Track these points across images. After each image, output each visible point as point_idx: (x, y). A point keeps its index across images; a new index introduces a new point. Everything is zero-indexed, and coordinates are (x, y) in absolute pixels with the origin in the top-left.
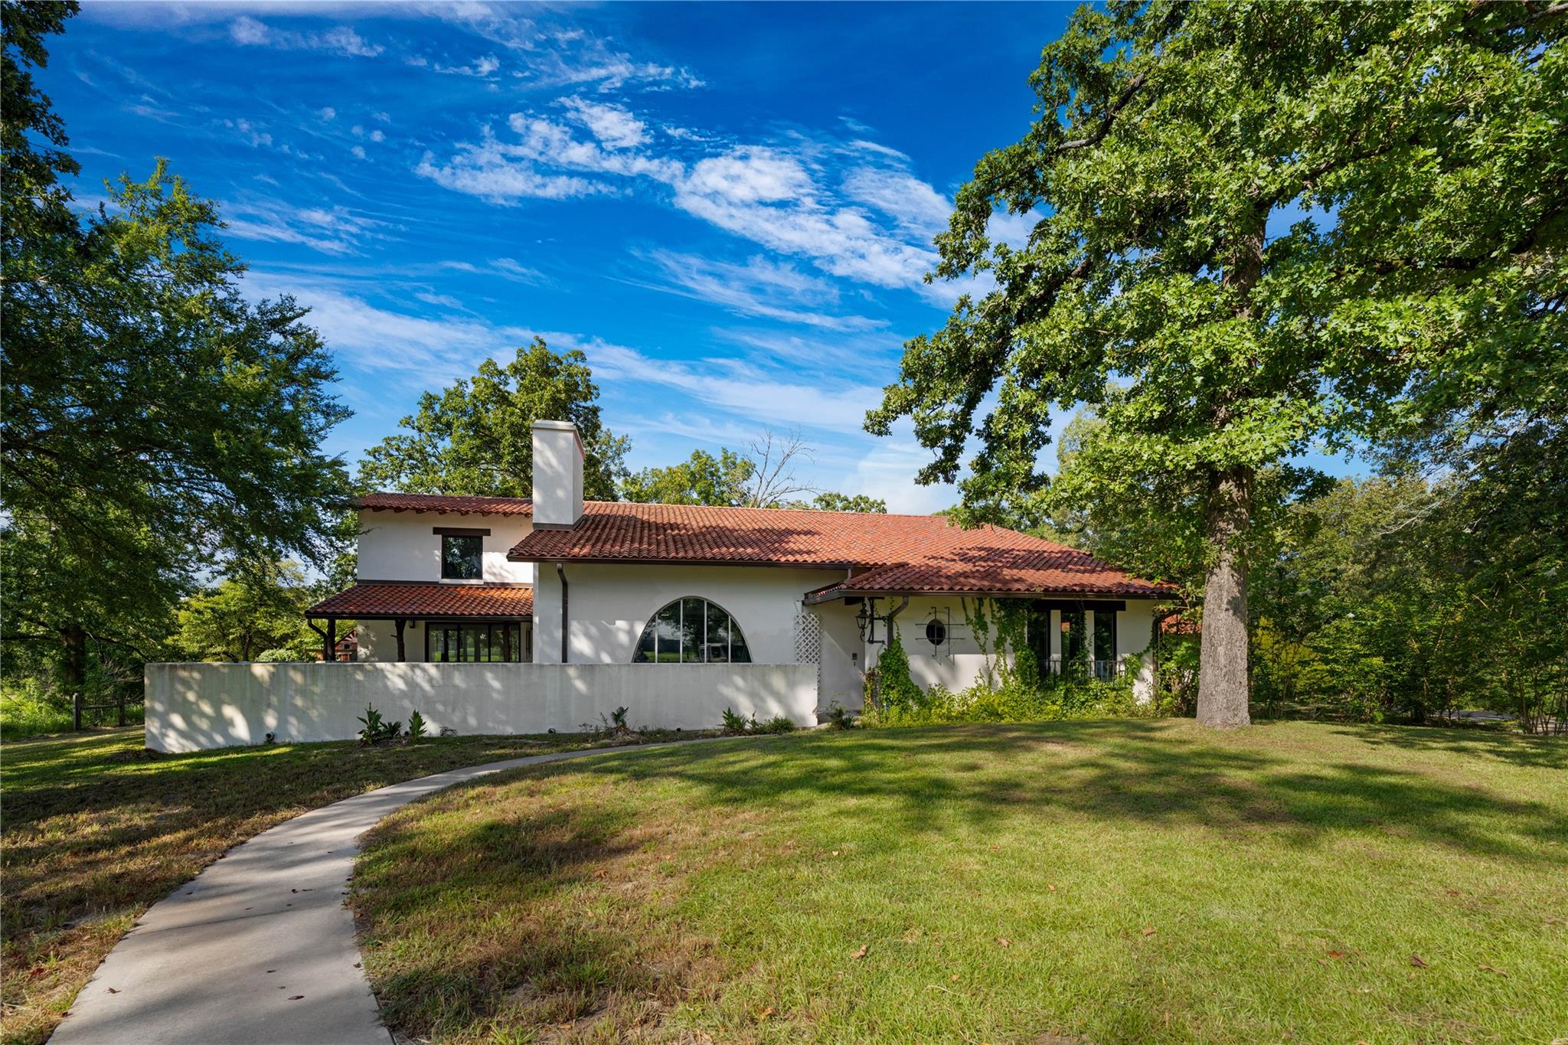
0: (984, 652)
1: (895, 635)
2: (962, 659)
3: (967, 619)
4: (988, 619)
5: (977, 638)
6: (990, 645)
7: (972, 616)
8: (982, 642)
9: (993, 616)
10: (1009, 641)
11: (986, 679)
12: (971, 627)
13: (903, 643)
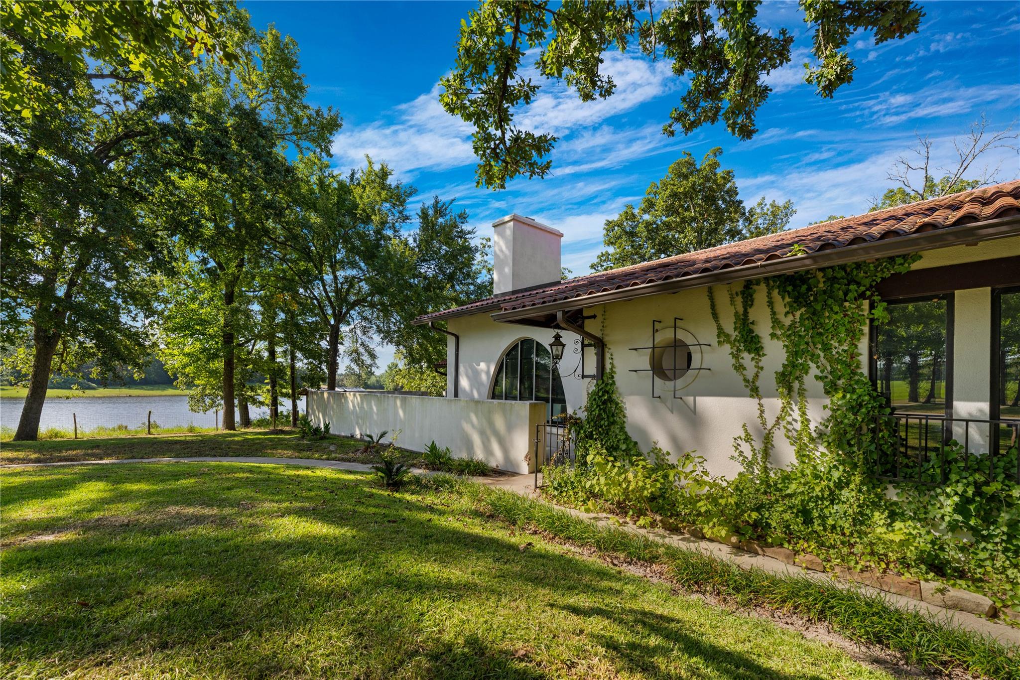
0: (754, 392)
1: (608, 366)
2: (709, 404)
3: (721, 332)
4: (764, 329)
5: (739, 368)
6: (768, 379)
7: (729, 327)
8: (750, 373)
9: (776, 322)
10: (814, 370)
11: (758, 445)
12: (727, 347)
13: (617, 378)
